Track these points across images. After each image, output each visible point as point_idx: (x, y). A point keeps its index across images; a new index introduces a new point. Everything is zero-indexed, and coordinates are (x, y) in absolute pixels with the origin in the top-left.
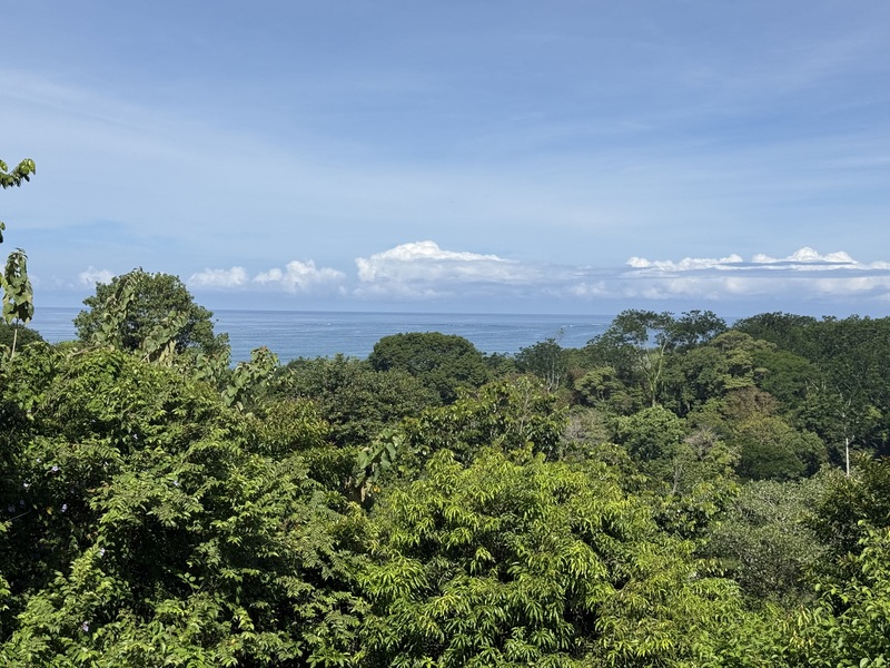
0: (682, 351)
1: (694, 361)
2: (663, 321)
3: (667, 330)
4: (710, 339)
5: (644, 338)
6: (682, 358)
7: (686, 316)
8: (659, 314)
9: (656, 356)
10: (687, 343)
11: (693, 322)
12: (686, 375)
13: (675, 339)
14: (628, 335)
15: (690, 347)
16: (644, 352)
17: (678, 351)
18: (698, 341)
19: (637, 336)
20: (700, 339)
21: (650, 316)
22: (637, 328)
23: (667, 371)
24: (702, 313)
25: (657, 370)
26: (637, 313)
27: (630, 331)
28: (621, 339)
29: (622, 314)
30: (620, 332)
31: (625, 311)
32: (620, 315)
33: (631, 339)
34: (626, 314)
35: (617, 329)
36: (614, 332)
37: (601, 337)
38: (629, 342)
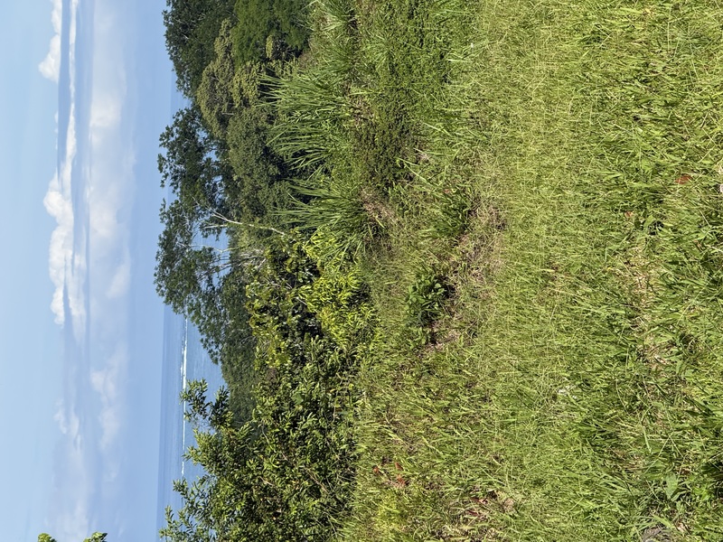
0: (233, 189)
1: (252, 162)
2: (177, 220)
3: (194, 216)
4: (212, 137)
5: (208, 255)
6: (246, 191)
7: (169, 181)
8: (163, 227)
9: (245, 240)
10: (218, 179)
11: (182, 167)
12: (279, 178)
13: (212, 201)
14: (203, 285)
15: (227, 173)
16: (235, 260)
17: (234, 196)
19: (205, 267)
20: (212, 155)
21: (167, 242)
22: (189, 268)
23: (270, 213)
24: (164, 152)
25: (270, 233)
26: (163, 267)
27: (194, 282)
28: (209, 298)
29: (163, 295)
30: (197, 299)
31: (158, 290)
32: (164, 298)
33: (210, 279)
34: (163, 289)
35: (191, 305)
36: (195, 309)
37: (205, 337)
38: (215, 282)
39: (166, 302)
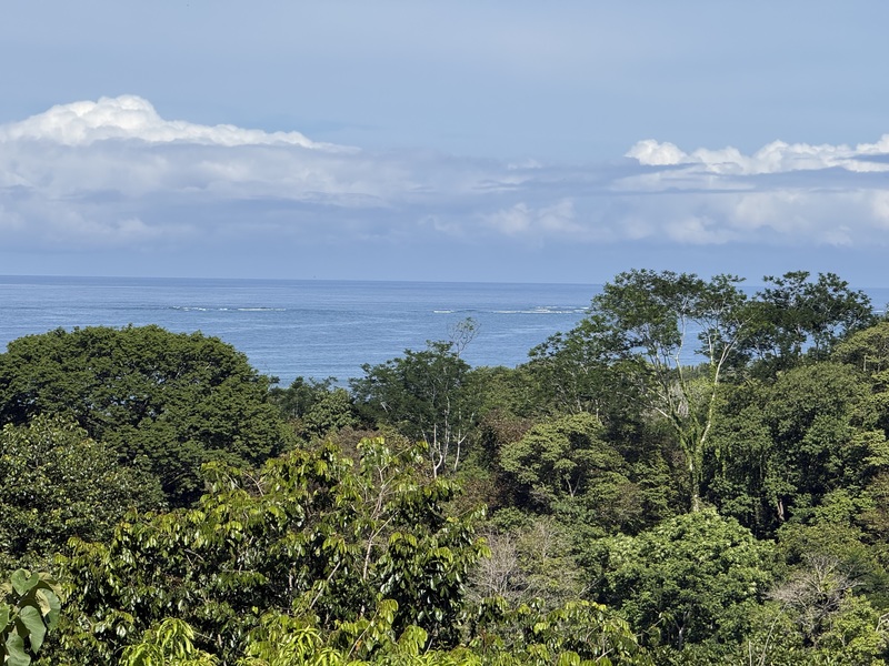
0: (766, 372)
1: (793, 397)
2: (717, 297)
3: (727, 319)
4: (833, 342)
5: (671, 339)
6: (764, 391)
7: (773, 287)
8: (708, 281)
9: (701, 386)
10: (776, 352)
11: (792, 302)
12: (774, 433)
13: (747, 344)
14: (631, 334)
15: (786, 363)
16: (669, 376)
17: (755, 374)
18: (805, 348)
19: (654, 335)
20: (809, 343)
21: (687, 286)
22: (654, 315)
23: (728, 422)
24: (813, 280)
25: (703, 421)
26: (655, 281)
27: (633, 322)
28: (614, 344)
29: (617, 282)
30: (611, 327)
31: (623, 274)
32: (613, 284)
33: (640, 344)
34: (626, 281)
35: (604, 319)
36: (598, 326)
37: (564, 338)
38: (635, 351)
39: (608, 287)
